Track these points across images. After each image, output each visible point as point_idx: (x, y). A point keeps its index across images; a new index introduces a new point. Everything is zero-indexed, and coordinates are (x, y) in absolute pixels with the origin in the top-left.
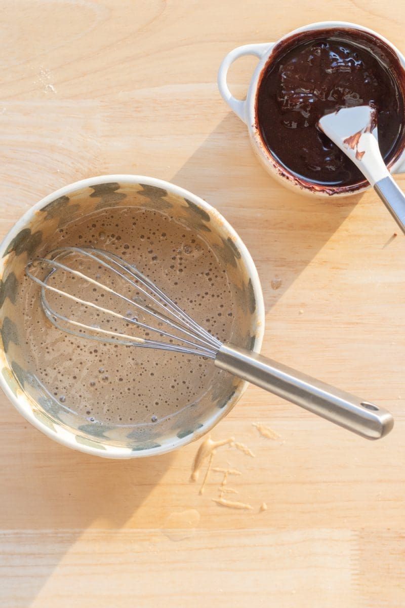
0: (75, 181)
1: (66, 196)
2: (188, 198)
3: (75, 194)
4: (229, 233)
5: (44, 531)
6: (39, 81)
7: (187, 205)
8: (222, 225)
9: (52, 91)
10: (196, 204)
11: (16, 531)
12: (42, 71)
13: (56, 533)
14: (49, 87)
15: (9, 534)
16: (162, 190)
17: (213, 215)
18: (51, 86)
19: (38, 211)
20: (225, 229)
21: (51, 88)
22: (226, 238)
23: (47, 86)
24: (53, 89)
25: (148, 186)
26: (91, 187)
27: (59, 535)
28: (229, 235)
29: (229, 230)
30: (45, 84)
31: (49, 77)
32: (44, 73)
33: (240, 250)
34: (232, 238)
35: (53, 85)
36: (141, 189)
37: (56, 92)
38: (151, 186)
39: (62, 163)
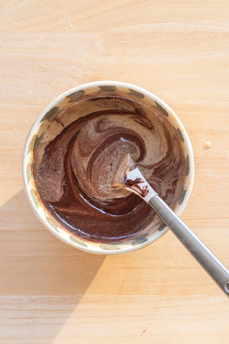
0: (84, 83)
1: (83, 90)
2: (156, 102)
3: (88, 89)
4: (179, 125)
5: (66, 296)
6: (63, 21)
7: (156, 105)
8: (175, 120)
9: (71, 27)
10: (161, 105)
11: (48, 296)
12: (64, 15)
13: (73, 298)
14: (69, 25)
15: (44, 298)
16: (142, 94)
17: (170, 114)
18: (70, 24)
19: (65, 97)
20: (176, 123)
21: (70, 26)
22: (177, 129)
23: (68, 24)
24: (71, 26)
25: (134, 91)
26: (99, 87)
27: (75, 299)
28: (179, 127)
29: (179, 124)
30: (66, 23)
31: (69, 19)
32: (66, 16)
33: (184, 137)
34: (180, 129)
35: (71, 24)
36: (130, 92)
37: (73, 28)
38: (135, 91)
39: (77, 71)
